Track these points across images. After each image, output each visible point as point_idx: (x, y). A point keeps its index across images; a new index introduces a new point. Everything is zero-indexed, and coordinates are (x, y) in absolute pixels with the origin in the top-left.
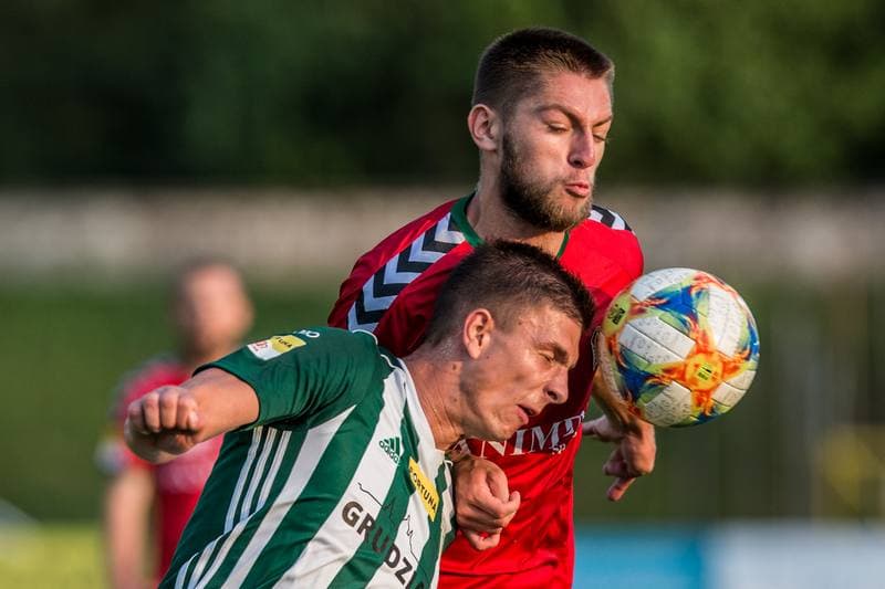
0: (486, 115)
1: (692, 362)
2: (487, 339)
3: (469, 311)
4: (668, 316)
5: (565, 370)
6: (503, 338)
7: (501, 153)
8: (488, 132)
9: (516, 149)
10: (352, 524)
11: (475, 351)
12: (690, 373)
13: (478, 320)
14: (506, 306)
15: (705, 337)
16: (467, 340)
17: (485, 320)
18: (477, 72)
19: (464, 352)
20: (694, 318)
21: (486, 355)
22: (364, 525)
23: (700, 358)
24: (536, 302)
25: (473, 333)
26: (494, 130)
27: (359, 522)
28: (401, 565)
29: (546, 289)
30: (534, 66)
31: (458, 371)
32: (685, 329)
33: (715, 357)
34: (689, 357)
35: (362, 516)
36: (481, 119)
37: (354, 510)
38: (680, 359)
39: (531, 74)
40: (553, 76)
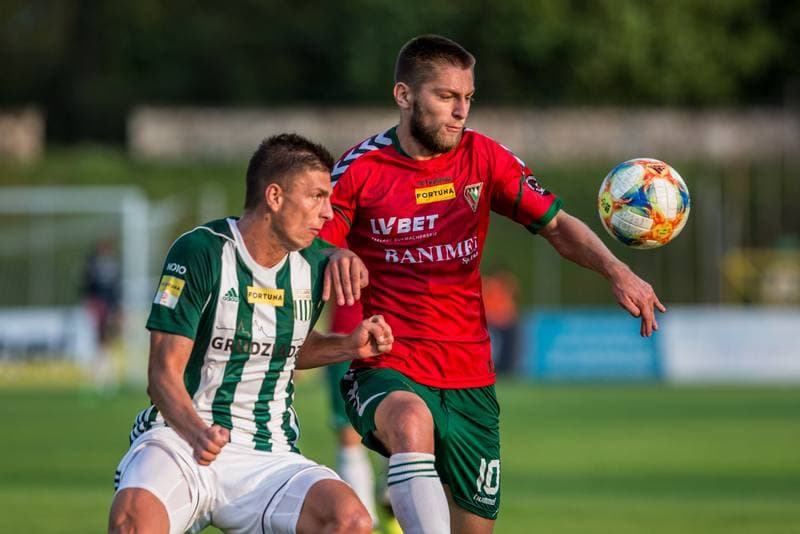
0: (404, 88)
1: (654, 231)
2: (280, 199)
3: (267, 187)
4: (634, 208)
5: (328, 199)
6: (287, 195)
7: (412, 110)
8: (405, 98)
9: (422, 109)
10: (220, 348)
11: (276, 208)
12: (655, 235)
13: (273, 191)
14: (286, 178)
15: (658, 216)
16: (269, 203)
17: (276, 190)
18: (398, 60)
19: (269, 209)
20: (650, 207)
21: (283, 208)
22: (227, 345)
23: (659, 227)
24: (301, 170)
25: (272, 198)
26: (409, 97)
27: (224, 346)
28: (263, 348)
29: (304, 160)
30: (432, 63)
31: (270, 219)
32: (646, 214)
33: (667, 223)
34: (652, 228)
35: (224, 342)
36: (401, 91)
37: (219, 341)
38: (648, 231)
39: (430, 68)
40: (443, 69)
